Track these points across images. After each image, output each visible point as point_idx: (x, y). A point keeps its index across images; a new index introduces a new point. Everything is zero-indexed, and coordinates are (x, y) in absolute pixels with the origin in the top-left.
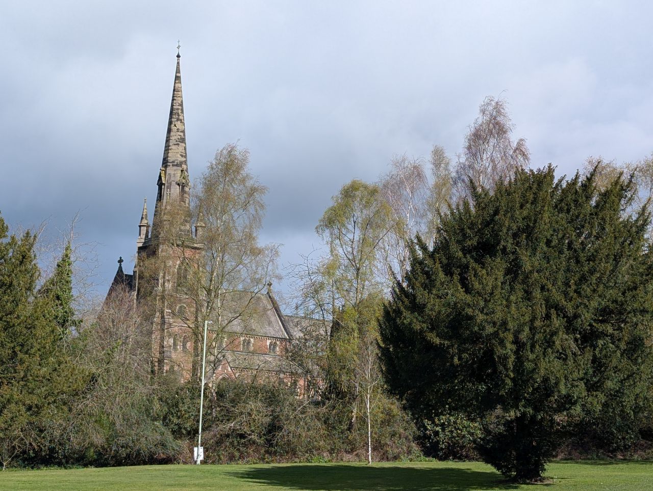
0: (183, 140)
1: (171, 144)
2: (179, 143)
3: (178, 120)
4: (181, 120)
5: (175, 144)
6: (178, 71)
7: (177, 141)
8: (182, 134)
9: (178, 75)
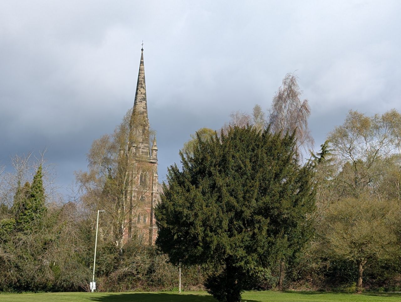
0: (145, 99)
1: (137, 101)
2: (142, 101)
3: (142, 87)
4: (143, 87)
5: (139, 102)
6: (142, 58)
7: (141, 100)
8: (144, 95)
9: (142, 61)
